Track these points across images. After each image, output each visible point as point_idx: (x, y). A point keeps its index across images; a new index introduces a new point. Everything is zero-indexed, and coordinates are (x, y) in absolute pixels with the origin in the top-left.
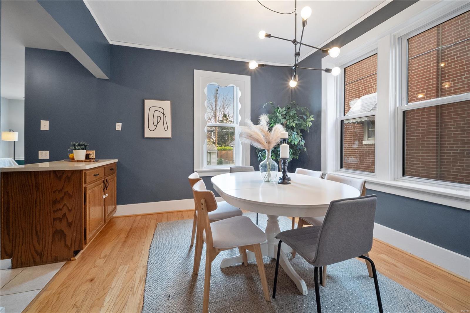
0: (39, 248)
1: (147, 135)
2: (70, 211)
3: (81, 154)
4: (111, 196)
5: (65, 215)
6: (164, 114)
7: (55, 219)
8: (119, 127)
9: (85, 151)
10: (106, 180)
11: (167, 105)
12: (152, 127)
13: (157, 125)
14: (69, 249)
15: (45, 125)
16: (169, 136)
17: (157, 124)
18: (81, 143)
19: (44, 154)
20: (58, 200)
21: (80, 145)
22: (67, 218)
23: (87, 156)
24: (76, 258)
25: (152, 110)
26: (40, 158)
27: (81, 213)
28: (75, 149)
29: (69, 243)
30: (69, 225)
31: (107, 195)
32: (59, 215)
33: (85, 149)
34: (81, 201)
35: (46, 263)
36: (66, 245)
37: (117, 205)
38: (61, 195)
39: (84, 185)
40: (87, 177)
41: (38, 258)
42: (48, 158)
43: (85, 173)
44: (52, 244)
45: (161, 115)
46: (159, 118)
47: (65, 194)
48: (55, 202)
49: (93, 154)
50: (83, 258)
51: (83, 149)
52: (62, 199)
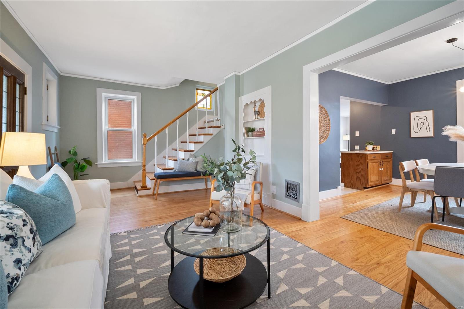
0: (352, 182)
1: (412, 136)
2: (362, 170)
3: (370, 147)
4: (387, 171)
5: (360, 171)
6: (426, 120)
7: (357, 172)
8: (394, 132)
9: (372, 146)
10: (382, 161)
11: (429, 114)
12: (417, 130)
13: (420, 129)
14: (362, 185)
15: (357, 134)
16: (432, 135)
17: (421, 127)
18: (371, 142)
19: (357, 147)
20: (358, 165)
21: (369, 143)
22: (361, 173)
23: (373, 149)
24: (365, 190)
25: (417, 119)
26: (355, 149)
27: (366, 172)
28: (367, 145)
29: (362, 183)
30: (362, 176)
31: (382, 169)
32: (358, 171)
33: (372, 145)
34: (366, 166)
35: (354, 189)
36: (361, 183)
37: (393, 178)
38: (359, 163)
39: (367, 160)
40: (369, 157)
41: (352, 186)
42: (358, 149)
43: (368, 155)
44: (356, 181)
45: (424, 121)
46: (422, 124)
47: (360, 163)
48: (357, 166)
49: (379, 147)
50: (367, 191)
51: (371, 145)
52: (359, 165)
